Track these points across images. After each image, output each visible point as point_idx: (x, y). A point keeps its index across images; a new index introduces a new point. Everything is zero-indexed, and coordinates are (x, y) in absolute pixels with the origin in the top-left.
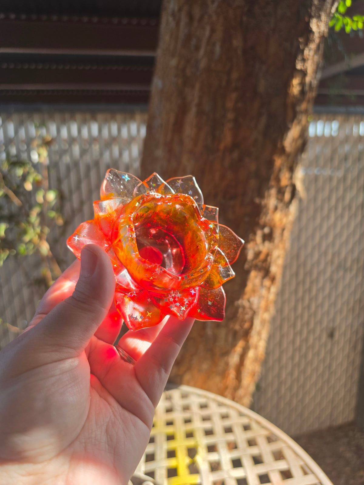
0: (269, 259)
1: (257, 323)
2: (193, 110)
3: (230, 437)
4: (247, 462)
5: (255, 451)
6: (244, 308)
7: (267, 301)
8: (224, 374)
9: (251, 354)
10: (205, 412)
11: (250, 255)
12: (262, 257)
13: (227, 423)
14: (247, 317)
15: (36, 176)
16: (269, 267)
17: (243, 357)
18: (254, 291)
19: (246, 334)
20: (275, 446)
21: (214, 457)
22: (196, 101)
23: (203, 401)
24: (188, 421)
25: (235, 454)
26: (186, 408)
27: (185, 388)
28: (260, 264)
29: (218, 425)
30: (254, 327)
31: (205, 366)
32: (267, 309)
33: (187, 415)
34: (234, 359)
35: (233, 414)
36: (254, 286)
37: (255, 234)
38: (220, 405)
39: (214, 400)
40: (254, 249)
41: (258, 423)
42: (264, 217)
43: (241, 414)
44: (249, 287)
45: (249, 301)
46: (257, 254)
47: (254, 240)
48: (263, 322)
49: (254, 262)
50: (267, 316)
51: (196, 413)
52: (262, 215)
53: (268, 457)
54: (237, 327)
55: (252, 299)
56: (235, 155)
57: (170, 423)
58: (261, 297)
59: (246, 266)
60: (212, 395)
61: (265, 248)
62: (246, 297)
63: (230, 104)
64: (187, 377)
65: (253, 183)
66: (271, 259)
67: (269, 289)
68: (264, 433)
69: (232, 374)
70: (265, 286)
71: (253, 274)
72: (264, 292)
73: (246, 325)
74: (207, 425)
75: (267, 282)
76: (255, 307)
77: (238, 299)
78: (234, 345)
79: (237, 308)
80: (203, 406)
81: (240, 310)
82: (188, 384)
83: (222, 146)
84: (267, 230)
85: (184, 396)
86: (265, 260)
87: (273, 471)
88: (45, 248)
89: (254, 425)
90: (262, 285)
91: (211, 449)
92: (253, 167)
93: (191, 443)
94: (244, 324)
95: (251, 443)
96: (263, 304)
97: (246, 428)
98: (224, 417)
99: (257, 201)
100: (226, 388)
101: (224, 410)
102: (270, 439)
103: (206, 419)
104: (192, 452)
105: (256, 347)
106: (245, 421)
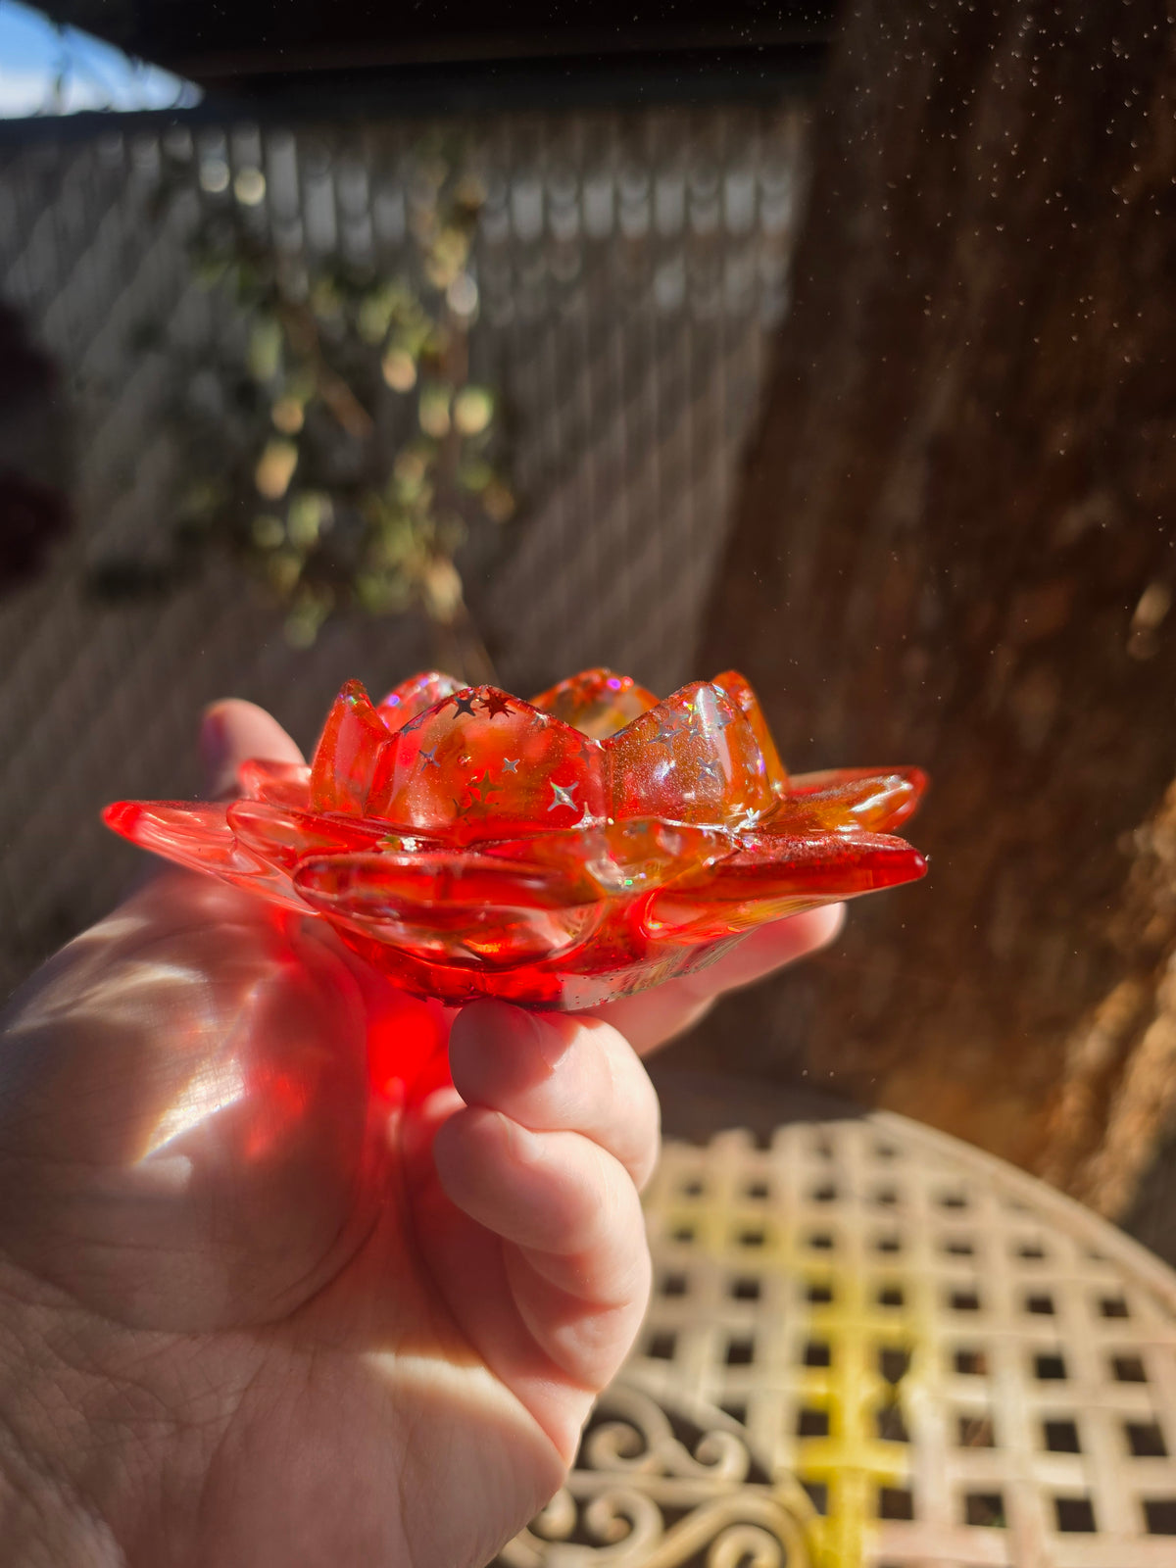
3: (1044, 1333)
4: (1102, 1441)
5: (1135, 1404)
6: (1154, 857)
8: (1042, 1095)
9: (1158, 1037)
10: (957, 1226)
13: (1038, 1278)
14: (1161, 898)
15: (429, 337)
17: (1127, 1042)
19: (1151, 963)
21: (972, 1395)
23: (954, 1179)
24: (889, 1247)
25: (1056, 1401)
26: (888, 1197)
27: (892, 1126)
29: (1003, 1282)
31: (972, 1058)
33: (887, 1223)
34: (1090, 1048)
35: (1063, 1248)
38: (1019, 1206)
39: (996, 1186)
41: (1162, 1300)
43: (1095, 1256)
51: (923, 1223)
54: (1115, 931)
57: (822, 1242)
60: (988, 1165)
64: (900, 1084)
69: (1072, 1102)
73: (1155, 929)
74: (960, 1274)
77: (1134, 822)
78: (1095, 996)
79: (1124, 864)
80: (954, 1203)
81: (1135, 874)
82: (901, 1109)
85: (886, 1153)
88: (445, 588)
89: (1142, 1306)
91: (967, 1363)
93: (890, 1326)
94: (1145, 924)
95: (1128, 1370)
97: (1113, 1309)
98: (1031, 1254)
100: (1043, 1143)
101: (1029, 1230)
103: (960, 1250)
104: (893, 1364)
106: (1108, 1282)
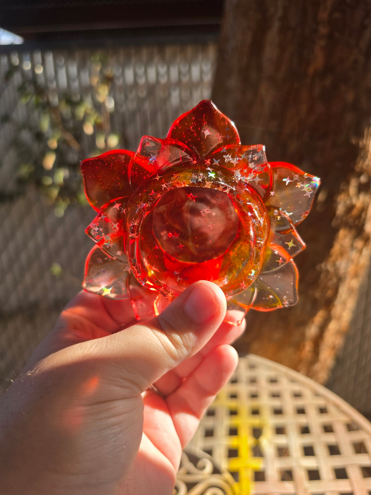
0: (363, 215)
1: (343, 291)
2: (276, 25)
3: (302, 420)
4: (321, 451)
5: (330, 439)
6: (327, 272)
7: (357, 265)
8: (299, 346)
9: (333, 326)
10: (275, 388)
11: (340, 209)
12: (355, 212)
13: (300, 403)
14: (330, 284)
15: (97, 118)
16: (363, 225)
17: (323, 328)
18: (342, 254)
19: (329, 303)
20: (357, 437)
21: (281, 440)
22: (280, 13)
23: (272, 374)
24: (254, 396)
25: (307, 440)
26: (253, 381)
27: (253, 358)
28: (351, 220)
29: (289, 404)
30: (339, 296)
31: (277, 335)
32: (356, 275)
33: (253, 389)
34: (312, 330)
35: (307, 393)
36: (342, 246)
37: (348, 183)
38: (293, 381)
39: (286, 375)
40: (345, 203)
41: (337, 407)
42: (361, 162)
43: (317, 395)
44: (336, 248)
45: (334, 264)
46: (350, 208)
47: (346, 191)
48: (351, 291)
49: (344, 219)
50: (355, 283)
51: (264, 388)
52: (359, 158)
53: (346, 448)
54: (318, 294)
55: (338, 263)
56: (328, 82)
57: (234, 396)
58: (350, 261)
59: (334, 223)
60: (283, 369)
61: (360, 201)
62: (332, 259)
63: (323, 15)
64: (256, 346)
65: (349, 118)
66: (366, 215)
67: (360, 252)
68: (344, 419)
69: (308, 347)
70: (356, 248)
71: (342, 233)
72: (354, 255)
73: (329, 293)
74: (276, 403)
75: (359, 244)
76: (342, 271)
77: (321, 261)
78: (313, 314)
79: (319, 273)
80: (273, 381)
81: (322, 276)
82: (256, 353)
83: (311, 70)
84: (363, 179)
85: (252, 367)
86: (359, 216)
87: (352, 465)
89: (331, 409)
90: (352, 247)
91: (280, 431)
92: (350, 97)
93: (256, 421)
94: (326, 292)
95: (328, 429)
96: (351, 269)
97: (323, 411)
98: (297, 395)
99: (354, 141)
100: (300, 361)
101: (297, 388)
102: (351, 427)
103: (276, 396)
104: (257, 433)
105: (339, 318)
106: (321, 402)
